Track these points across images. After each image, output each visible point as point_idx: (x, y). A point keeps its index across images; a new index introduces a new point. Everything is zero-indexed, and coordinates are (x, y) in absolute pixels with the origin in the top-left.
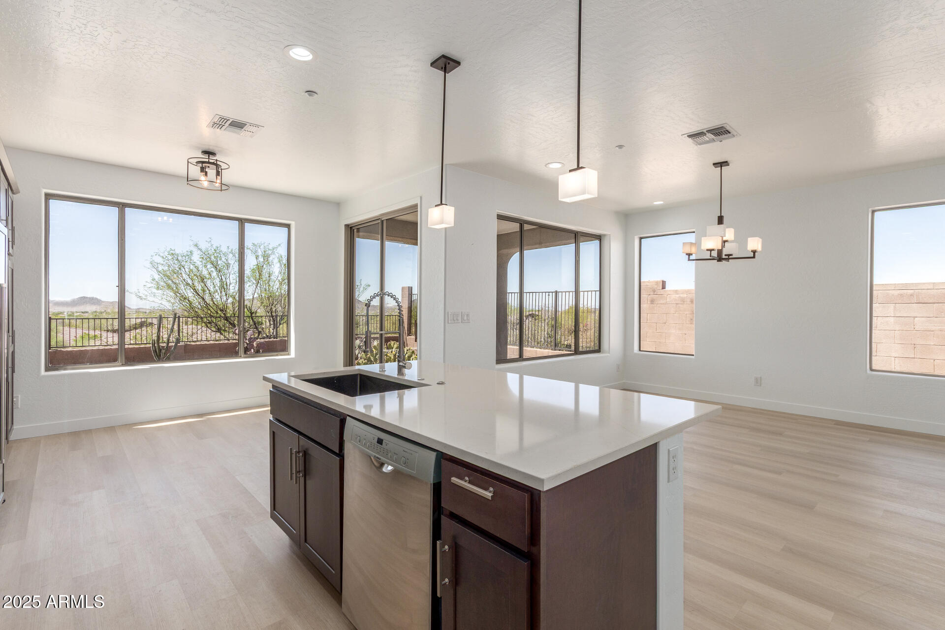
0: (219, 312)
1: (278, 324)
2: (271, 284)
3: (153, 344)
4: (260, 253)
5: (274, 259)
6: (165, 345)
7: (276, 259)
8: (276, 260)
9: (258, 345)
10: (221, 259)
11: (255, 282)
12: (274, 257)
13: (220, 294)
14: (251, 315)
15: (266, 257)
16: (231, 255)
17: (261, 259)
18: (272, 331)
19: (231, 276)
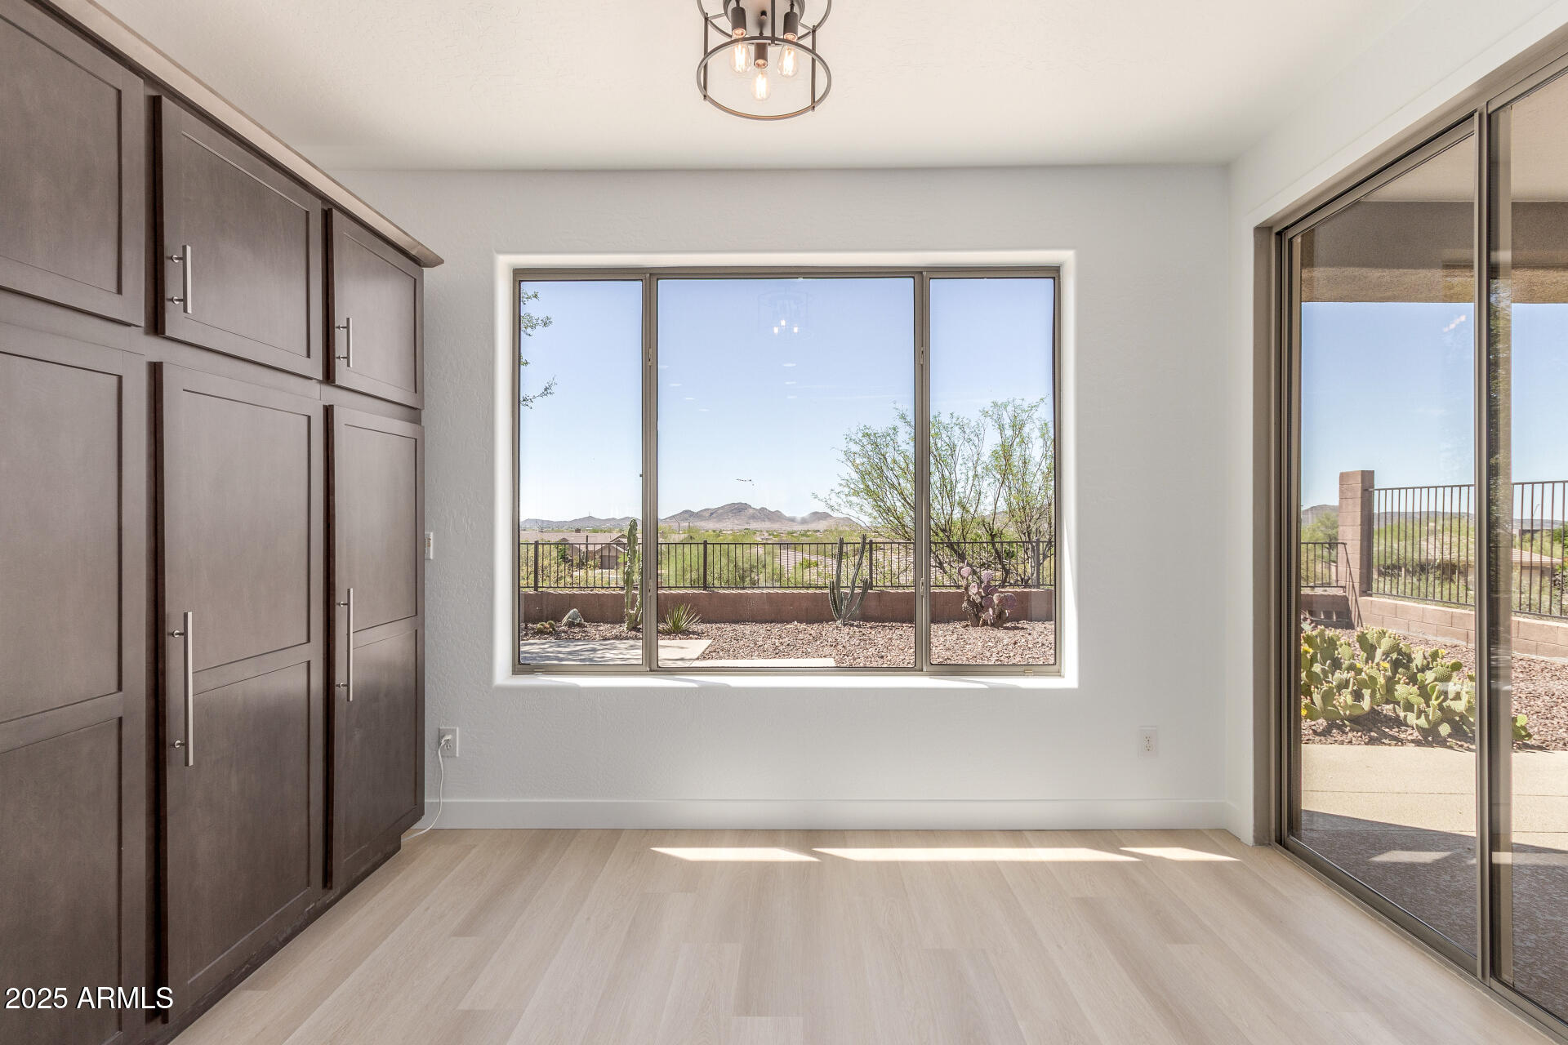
0: (941, 534)
1: (1041, 557)
2: (1028, 478)
3: (832, 590)
4: (1007, 421)
5: (1032, 431)
6: (848, 591)
7: (1036, 430)
8: (1036, 433)
9: (1001, 601)
10: (941, 438)
11: (999, 476)
12: (1031, 427)
13: (941, 502)
14: (993, 539)
15: (1018, 426)
16: (956, 428)
17: (1009, 432)
18: (1029, 570)
19: (958, 467)
